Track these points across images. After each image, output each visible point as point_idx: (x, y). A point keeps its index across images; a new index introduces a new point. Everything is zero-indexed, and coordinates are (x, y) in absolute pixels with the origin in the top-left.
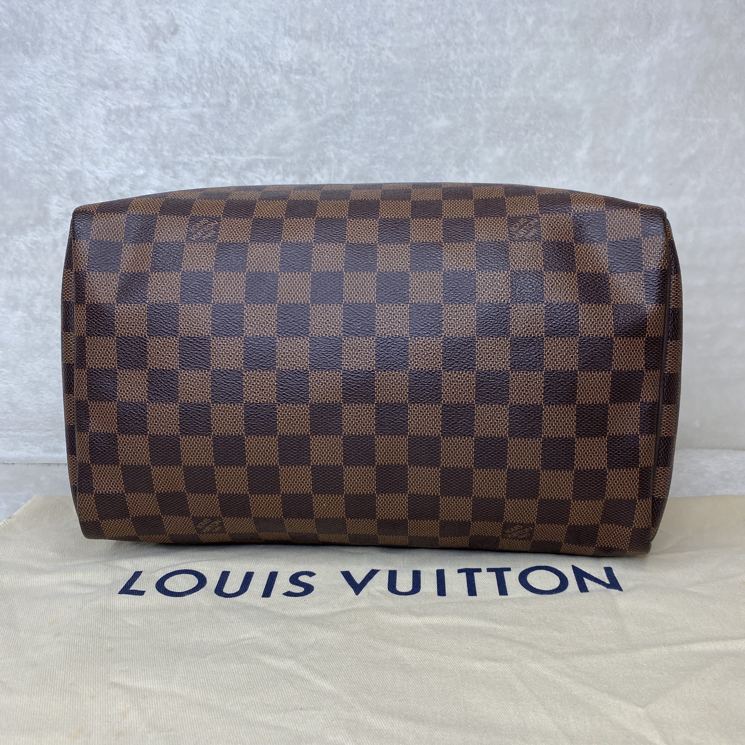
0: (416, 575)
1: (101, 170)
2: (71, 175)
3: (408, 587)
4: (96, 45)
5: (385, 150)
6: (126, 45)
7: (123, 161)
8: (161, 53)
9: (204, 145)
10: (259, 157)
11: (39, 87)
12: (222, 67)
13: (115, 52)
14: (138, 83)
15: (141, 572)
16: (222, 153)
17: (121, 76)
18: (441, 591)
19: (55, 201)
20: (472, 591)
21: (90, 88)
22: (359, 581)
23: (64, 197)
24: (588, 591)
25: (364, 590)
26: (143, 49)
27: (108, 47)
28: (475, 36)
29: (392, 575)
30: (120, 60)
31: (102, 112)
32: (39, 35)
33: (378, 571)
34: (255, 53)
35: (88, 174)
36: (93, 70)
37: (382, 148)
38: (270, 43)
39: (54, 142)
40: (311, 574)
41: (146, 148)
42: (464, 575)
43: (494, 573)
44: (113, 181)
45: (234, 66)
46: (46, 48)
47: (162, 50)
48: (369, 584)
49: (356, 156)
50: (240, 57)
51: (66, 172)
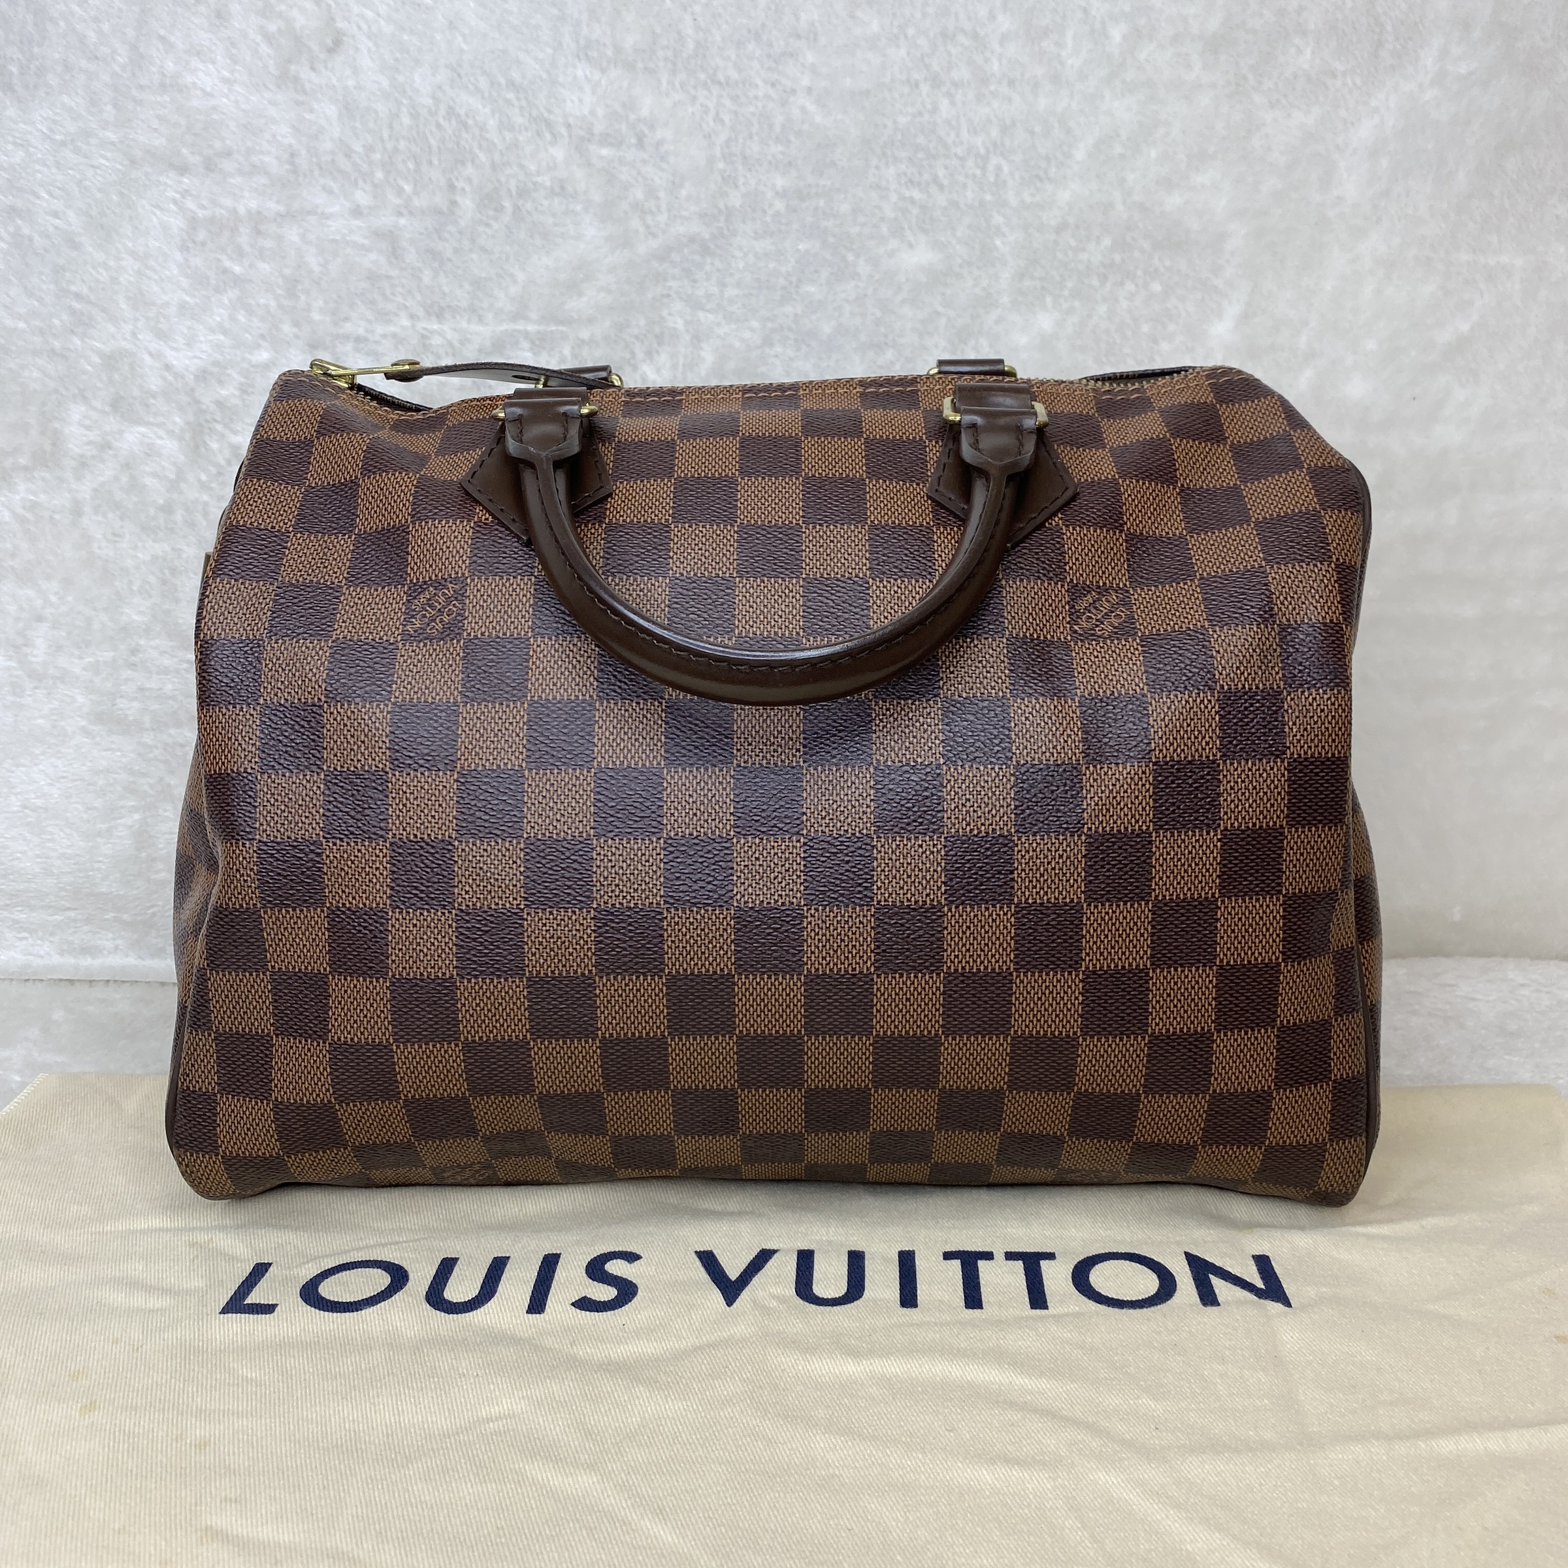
0: (856, 1261)
1: (176, 349)
2: (111, 361)
3: (839, 1288)
4: (163, 74)
5: (796, 315)
6: (226, 74)
7: (225, 332)
8: (305, 92)
9: (399, 299)
10: (520, 326)
11: (37, 167)
12: (438, 126)
13: (203, 90)
14: (254, 159)
15: (270, 1264)
16: (440, 316)
17: (218, 145)
18: (908, 1298)
19: (76, 417)
20: (973, 1298)
21: (150, 170)
22: (733, 1273)
23: (94, 409)
24: (1219, 1305)
25: (745, 1294)
26: (265, 85)
27: (189, 79)
28: (996, 67)
29: (805, 1260)
30: (214, 108)
31: (177, 223)
32: (36, 50)
33: (774, 1252)
34: (511, 96)
35: (148, 359)
36: (155, 130)
37: (788, 309)
38: (545, 76)
39: (73, 288)
40: (631, 1257)
41: (273, 303)
42: (956, 1264)
43: (1021, 1262)
44: (203, 376)
45: (465, 125)
46: (52, 79)
47: (308, 86)
48: (756, 1280)
49: (733, 326)
50: (480, 107)
51: (100, 353)
